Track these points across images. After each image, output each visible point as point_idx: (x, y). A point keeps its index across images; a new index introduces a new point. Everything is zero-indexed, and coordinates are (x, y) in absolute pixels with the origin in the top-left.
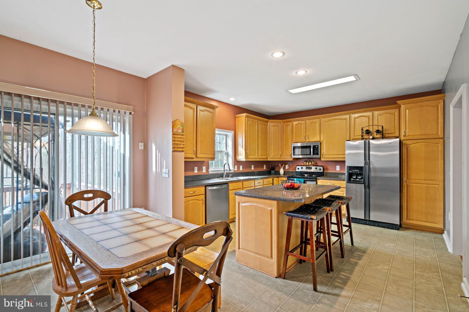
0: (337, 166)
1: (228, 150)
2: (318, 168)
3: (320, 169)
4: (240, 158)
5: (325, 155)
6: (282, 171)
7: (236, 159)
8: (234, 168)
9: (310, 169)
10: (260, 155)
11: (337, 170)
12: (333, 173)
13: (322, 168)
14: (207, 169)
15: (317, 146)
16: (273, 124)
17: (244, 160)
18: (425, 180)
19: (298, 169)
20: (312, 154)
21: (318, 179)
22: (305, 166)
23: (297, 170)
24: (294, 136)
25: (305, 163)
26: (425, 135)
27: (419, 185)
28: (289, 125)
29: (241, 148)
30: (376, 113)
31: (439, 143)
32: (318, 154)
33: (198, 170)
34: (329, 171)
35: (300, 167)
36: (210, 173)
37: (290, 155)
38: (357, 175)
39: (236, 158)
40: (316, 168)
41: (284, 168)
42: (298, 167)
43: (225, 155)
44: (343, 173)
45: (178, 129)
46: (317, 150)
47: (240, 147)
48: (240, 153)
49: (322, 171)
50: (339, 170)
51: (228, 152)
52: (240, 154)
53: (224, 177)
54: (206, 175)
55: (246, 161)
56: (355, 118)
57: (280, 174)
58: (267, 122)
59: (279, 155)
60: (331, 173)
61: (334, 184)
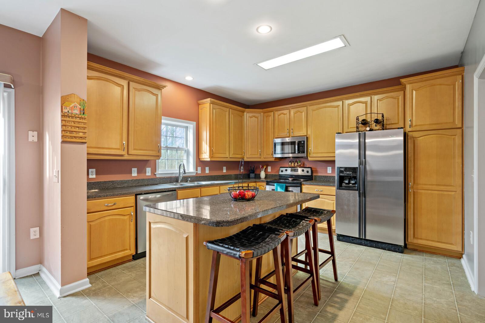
0: (329, 168)
1: (188, 148)
2: (305, 170)
3: (308, 172)
4: (203, 157)
5: (313, 153)
6: (263, 174)
7: (199, 159)
8: (197, 170)
9: (296, 171)
10: (232, 153)
11: (328, 173)
12: (323, 176)
13: (309, 170)
14: (154, 170)
15: (302, 142)
16: (251, 115)
17: (209, 160)
18: (437, 185)
19: (282, 171)
20: (297, 152)
21: (304, 185)
22: (290, 167)
23: (281, 173)
24: (276, 130)
25: (290, 163)
26: (438, 124)
27: (430, 192)
28: (271, 116)
29: (205, 144)
30: (376, 98)
31: (456, 135)
32: (304, 152)
33: (138, 172)
34: (319, 174)
35: (284, 169)
36: (157, 176)
37: (271, 154)
38: (350, 179)
40: (303, 171)
41: (266, 170)
42: (282, 169)
43: (185, 153)
45: (72, 109)
46: (303, 147)
47: (203, 142)
48: (203, 150)
49: (310, 174)
51: (188, 149)
52: (203, 152)
53: (179, 182)
54: (152, 179)
55: (211, 161)
56: (349, 105)
57: (261, 178)
58: (243, 112)
59: (258, 154)
60: (321, 176)
61: (322, 191)
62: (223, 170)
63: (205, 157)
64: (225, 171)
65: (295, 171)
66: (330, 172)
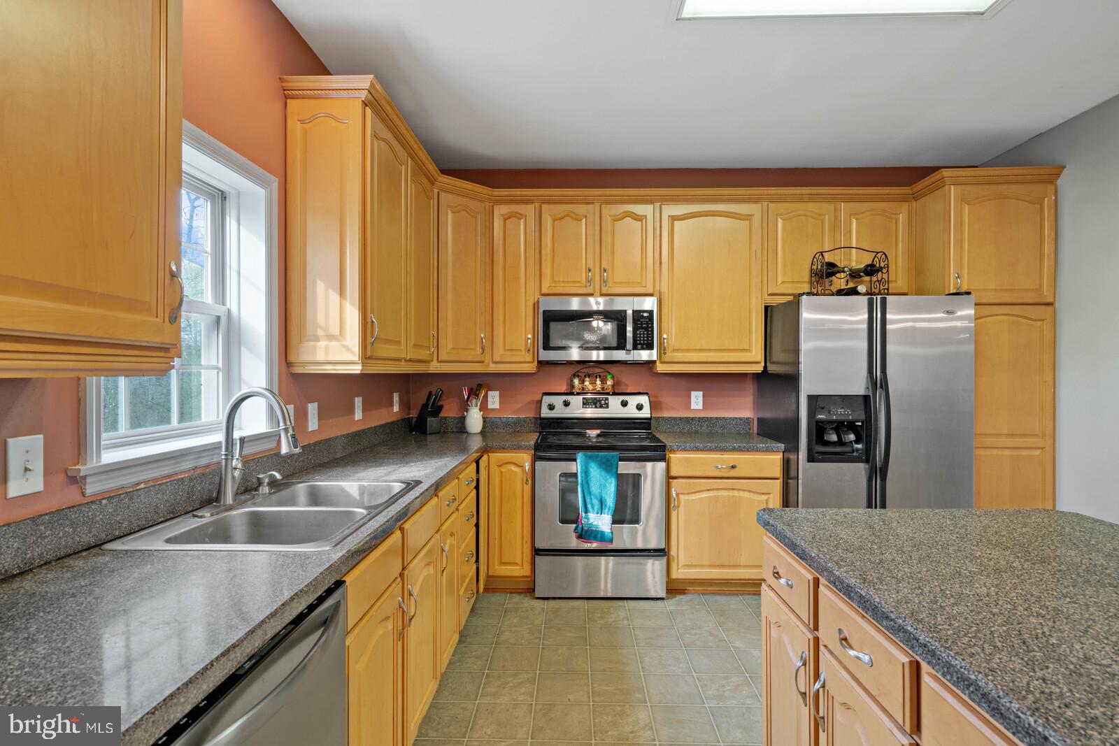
0: (693, 394)
1: (232, 303)
2: (634, 401)
3: (640, 407)
4: (321, 357)
5: (674, 350)
6: (475, 420)
7: (289, 365)
9: (601, 407)
11: (692, 408)
12: (681, 419)
13: (646, 401)
16: (455, 200)
17: (357, 369)
18: (1009, 435)
19: (551, 407)
20: (629, 345)
21: (672, 451)
22: (578, 394)
23: (545, 413)
25: (576, 382)
26: (1011, 290)
31: (1043, 320)
32: (650, 347)
34: (667, 414)
35: (557, 401)
36: (94, 486)
37: (523, 348)
39: (292, 358)
40: (624, 404)
41: (484, 407)
42: (547, 400)
44: (716, 418)
46: (646, 329)
49: (646, 413)
50: (701, 408)
51: (229, 311)
52: (320, 333)
55: (362, 377)
56: (781, 218)
57: (466, 432)
59: (475, 348)
60: (675, 419)
61: (733, 467)
62: (351, 411)
63: (331, 358)
64: (358, 415)
65: (598, 405)
66: (700, 406)
